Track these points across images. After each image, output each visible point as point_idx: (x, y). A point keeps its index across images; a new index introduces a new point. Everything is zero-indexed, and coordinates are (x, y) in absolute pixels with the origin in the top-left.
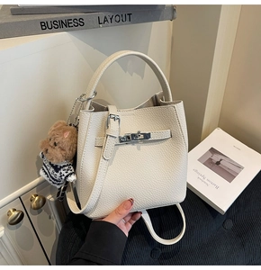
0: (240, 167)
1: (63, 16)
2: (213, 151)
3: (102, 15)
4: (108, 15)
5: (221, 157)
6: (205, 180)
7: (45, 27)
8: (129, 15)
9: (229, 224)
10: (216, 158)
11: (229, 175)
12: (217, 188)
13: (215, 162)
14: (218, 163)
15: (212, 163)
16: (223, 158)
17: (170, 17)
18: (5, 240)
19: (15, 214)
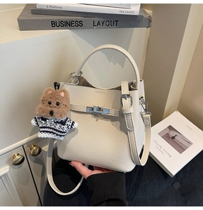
0: (190, 143)
1: (68, 18)
2: (170, 128)
3: (96, 20)
4: (101, 20)
5: (176, 133)
6: (162, 150)
7: (54, 25)
8: (117, 21)
9: (177, 185)
10: (172, 134)
11: (181, 148)
12: (170, 156)
13: (171, 137)
14: (173, 138)
15: (169, 137)
16: (178, 134)
17: (147, 25)
18: (9, 175)
19: (18, 157)
